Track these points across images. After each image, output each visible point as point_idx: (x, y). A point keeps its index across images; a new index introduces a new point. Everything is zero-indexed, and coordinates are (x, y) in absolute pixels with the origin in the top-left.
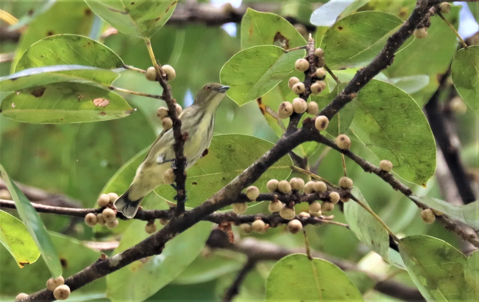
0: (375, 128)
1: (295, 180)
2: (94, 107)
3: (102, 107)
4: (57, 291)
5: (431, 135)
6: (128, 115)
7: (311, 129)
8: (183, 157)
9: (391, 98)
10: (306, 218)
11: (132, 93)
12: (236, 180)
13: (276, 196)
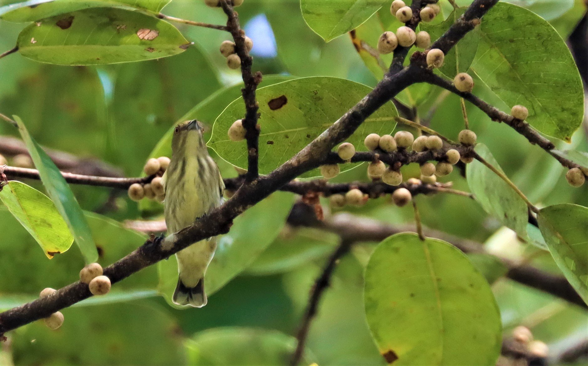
0: (504, 65)
1: (401, 134)
2: (139, 42)
3: (149, 40)
4: (94, 284)
5: (577, 74)
6: (184, 51)
7: (422, 67)
8: (255, 106)
9: (525, 26)
10: (416, 186)
11: (187, 23)
12: (324, 134)
13: (377, 155)
